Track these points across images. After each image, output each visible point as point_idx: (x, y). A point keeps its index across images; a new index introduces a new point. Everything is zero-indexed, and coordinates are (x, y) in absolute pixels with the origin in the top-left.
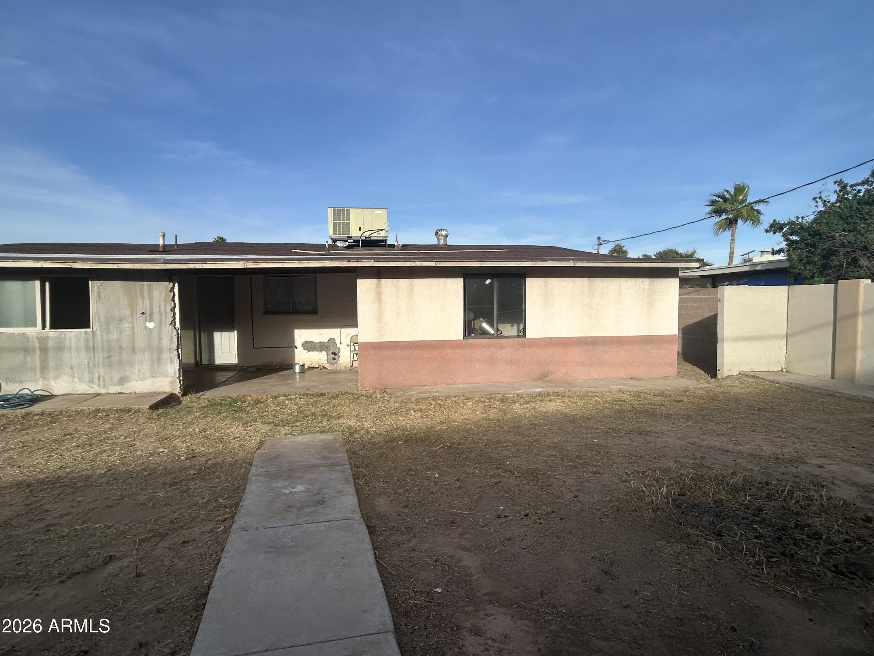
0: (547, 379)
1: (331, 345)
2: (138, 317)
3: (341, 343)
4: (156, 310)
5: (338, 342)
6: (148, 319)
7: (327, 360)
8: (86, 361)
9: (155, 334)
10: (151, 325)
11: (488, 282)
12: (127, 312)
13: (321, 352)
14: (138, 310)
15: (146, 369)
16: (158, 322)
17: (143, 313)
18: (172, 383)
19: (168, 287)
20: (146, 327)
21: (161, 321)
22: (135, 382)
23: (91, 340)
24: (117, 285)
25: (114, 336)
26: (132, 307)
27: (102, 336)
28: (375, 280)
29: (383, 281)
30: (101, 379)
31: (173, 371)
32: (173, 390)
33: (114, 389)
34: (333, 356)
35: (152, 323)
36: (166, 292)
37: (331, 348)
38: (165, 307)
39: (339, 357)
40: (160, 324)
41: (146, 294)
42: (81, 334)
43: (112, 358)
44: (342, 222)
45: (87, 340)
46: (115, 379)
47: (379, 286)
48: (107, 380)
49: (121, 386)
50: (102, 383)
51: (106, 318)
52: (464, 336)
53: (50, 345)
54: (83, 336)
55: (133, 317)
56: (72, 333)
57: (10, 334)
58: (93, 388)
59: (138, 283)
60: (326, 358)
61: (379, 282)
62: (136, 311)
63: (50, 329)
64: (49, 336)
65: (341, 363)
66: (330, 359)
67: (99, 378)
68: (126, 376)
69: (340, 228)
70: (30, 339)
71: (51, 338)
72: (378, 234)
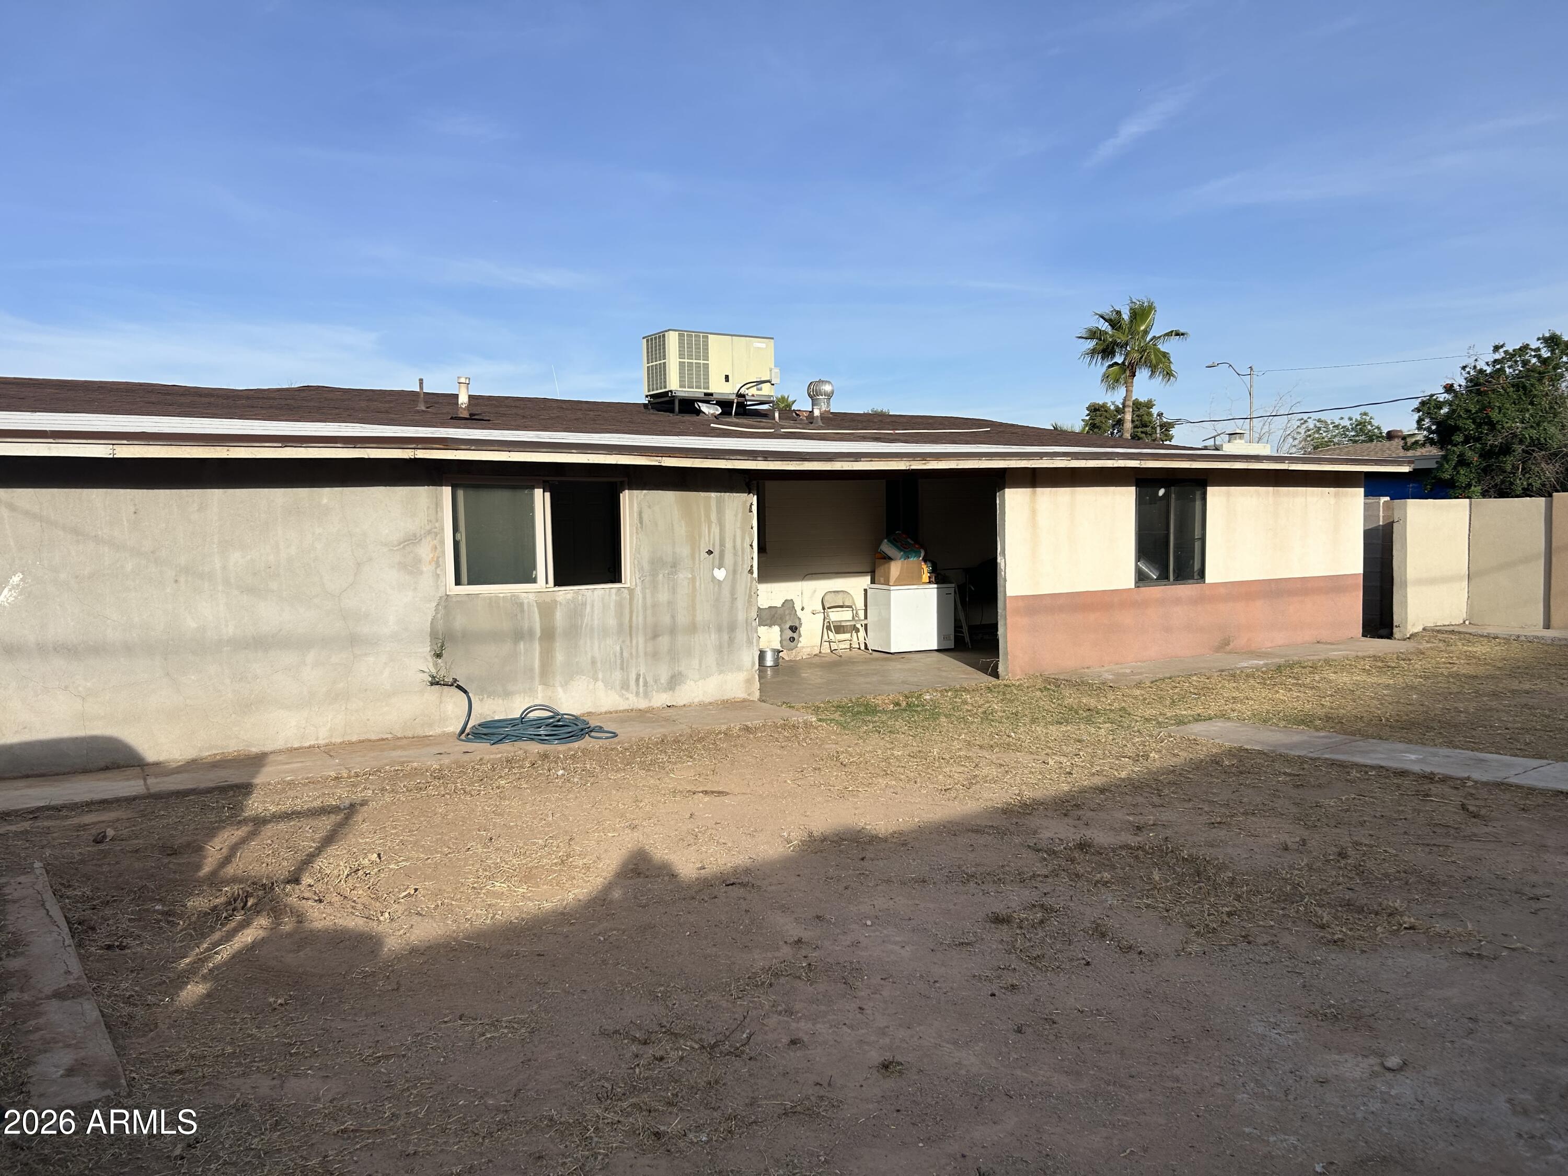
0: (1228, 648)
1: (787, 612)
2: (702, 559)
3: (803, 609)
4: (729, 545)
5: (798, 607)
6: (717, 562)
7: (781, 641)
8: (618, 648)
9: (726, 592)
10: (720, 574)
11: (1162, 492)
12: (684, 551)
13: (770, 626)
14: (702, 545)
15: (711, 659)
16: (731, 568)
17: (710, 552)
18: (749, 681)
19: (746, 501)
20: (713, 578)
21: (735, 564)
22: (692, 683)
23: (628, 606)
24: (669, 497)
25: (663, 596)
26: (693, 540)
27: (644, 598)
28: (1028, 489)
29: (1039, 490)
30: (641, 680)
31: (750, 659)
32: (749, 695)
33: (660, 699)
34: (790, 634)
35: (722, 569)
36: (743, 512)
37: (787, 618)
38: (743, 539)
39: (800, 636)
40: (735, 572)
41: (713, 516)
42: (610, 595)
43: (660, 638)
44: (694, 361)
45: (620, 605)
46: (664, 679)
48: (650, 680)
49: (671, 692)
50: (641, 690)
51: (652, 562)
52: (1136, 583)
53: (559, 617)
54: (614, 597)
55: (693, 558)
56: (596, 592)
57: (490, 598)
58: (628, 699)
59: (702, 494)
60: (780, 639)
61: (1035, 493)
62: (699, 547)
63: (555, 586)
64: (556, 601)
65: (803, 647)
66: (785, 640)
67: (637, 680)
68: (680, 673)
69: (690, 374)
70: (526, 607)
71: (560, 603)
72: (758, 390)
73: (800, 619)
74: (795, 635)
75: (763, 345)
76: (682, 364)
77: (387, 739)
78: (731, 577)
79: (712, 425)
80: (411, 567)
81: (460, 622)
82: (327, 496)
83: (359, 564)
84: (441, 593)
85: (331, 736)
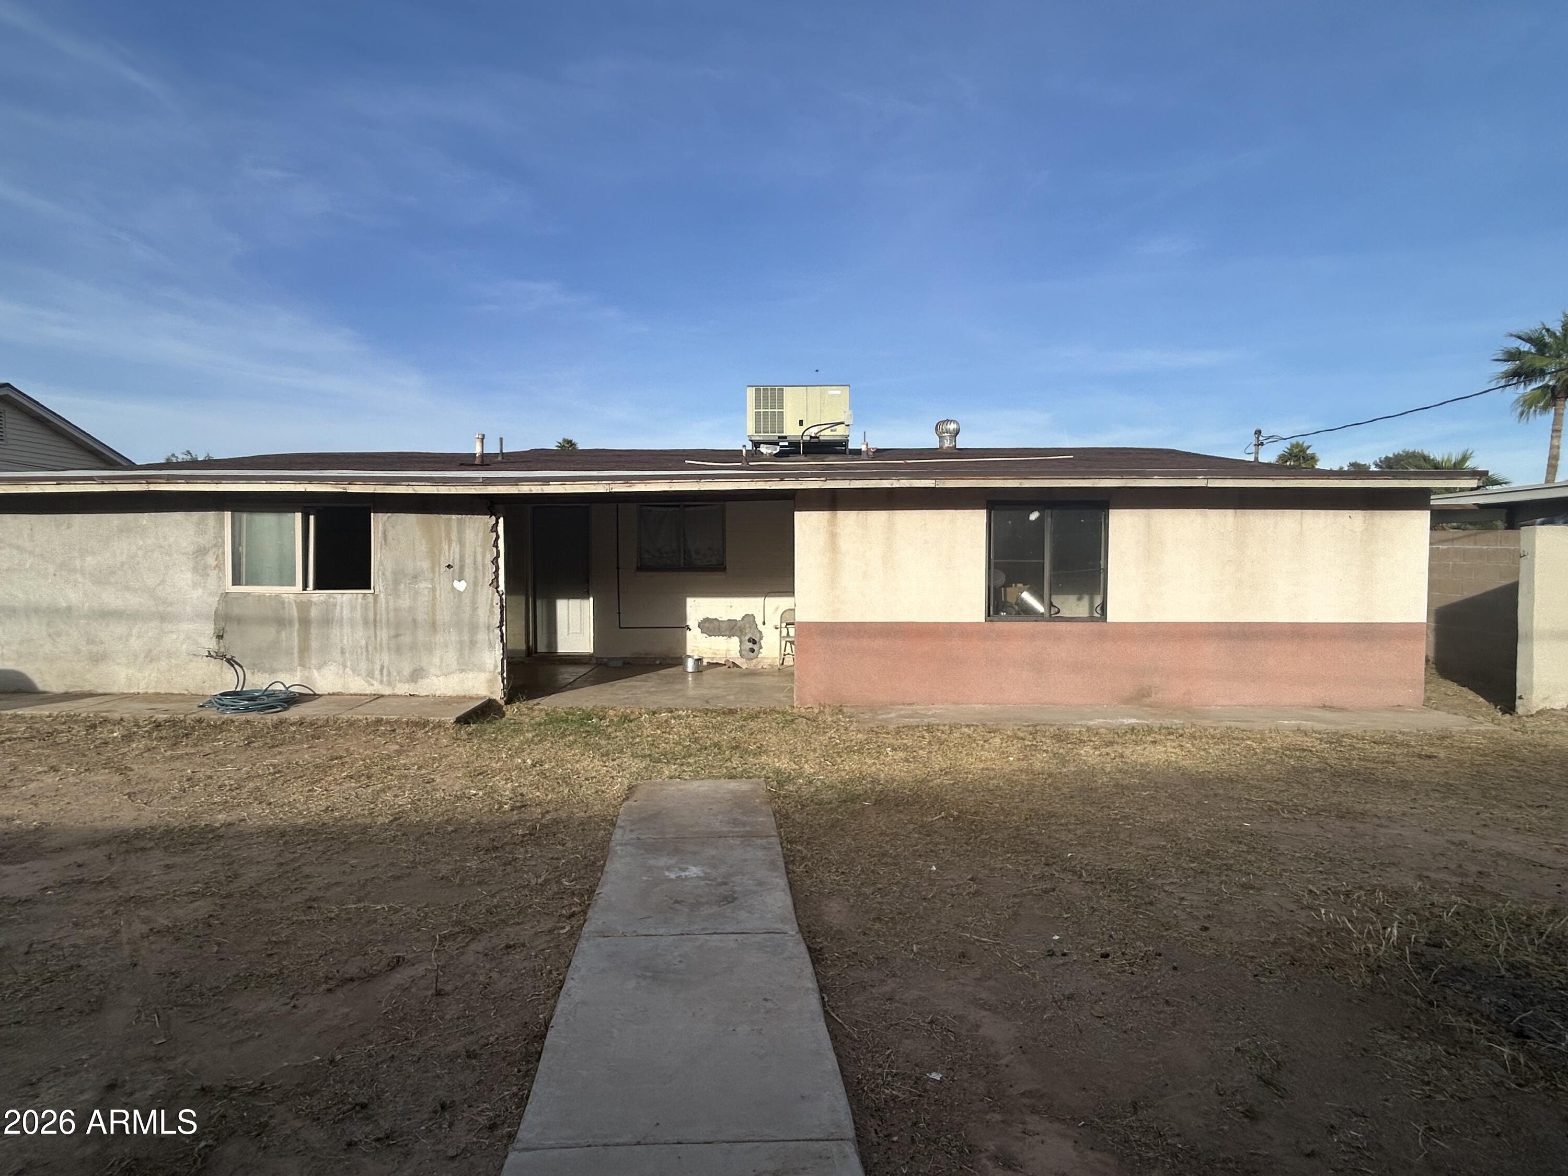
0: (1147, 701)
1: (747, 625)
2: (442, 572)
3: (764, 623)
4: (469, 561)
5: (759, 621)
6: (457, 576)
7: (740, 652)
8: (363, 642)
9: (467, 600)
10: (461, 586)
11: (1034, 516)
12: (425, 565)
13: (730, 637)
14: (442, 558)
15: (452, 657)
16: (471, 580)
17: (449, 566)
18: (491, 682)
19: (488, 523)
20: (453, 588)
21: (476, 577)
22: (434, 678)
23: (372, 609)
24: (411, 519)
25: (404, 602)
26: (433, 554)
27: (387, 602)
28: (825, 512)
29: (840, 514)
30: (385, 671)
31: (493, 662)
32: (492, 693)
33: (403, 689)
34: (751, 645)
35: (463, 582)
36: (484, 533)
37: (747, 631)
38: (484, 556)
39: (761, 647)
40: (475, 584)
41: (454, 536)
42: (357, 599)
43: (402, 637)
44: (769, 410)
45: (365, 608)
46: (406, 672)
47: (832, 523)
48: (394, 673)
49: (413, 684)
50: (385, 679)
51: (395, 573)
52: (988, 614)
53: (314, 613)
54: (360, 600)
55: (433, 571)
56: (345, 596)
57: (259, 596)
58: (373, 685)
59: (444, 516)
60: (739, 649)
61: (835, 517)
62: (439, 562)
63: (314, 589)
64: (311, 601)
65: (763, 658)
66: (745, 650)
67: (381, 670)
68: (422, 669)
69: (765, 422)
70: (286, 605)
71: (315, 604)
72: (832, 431)
73: (761, 633)
74: (756, 647)
75: (839, 392)
76: (757, 414)
78: (472, 588)
80: (201, 570)
81: (236, 611)
83: (166, 568)
84: (221, 591)
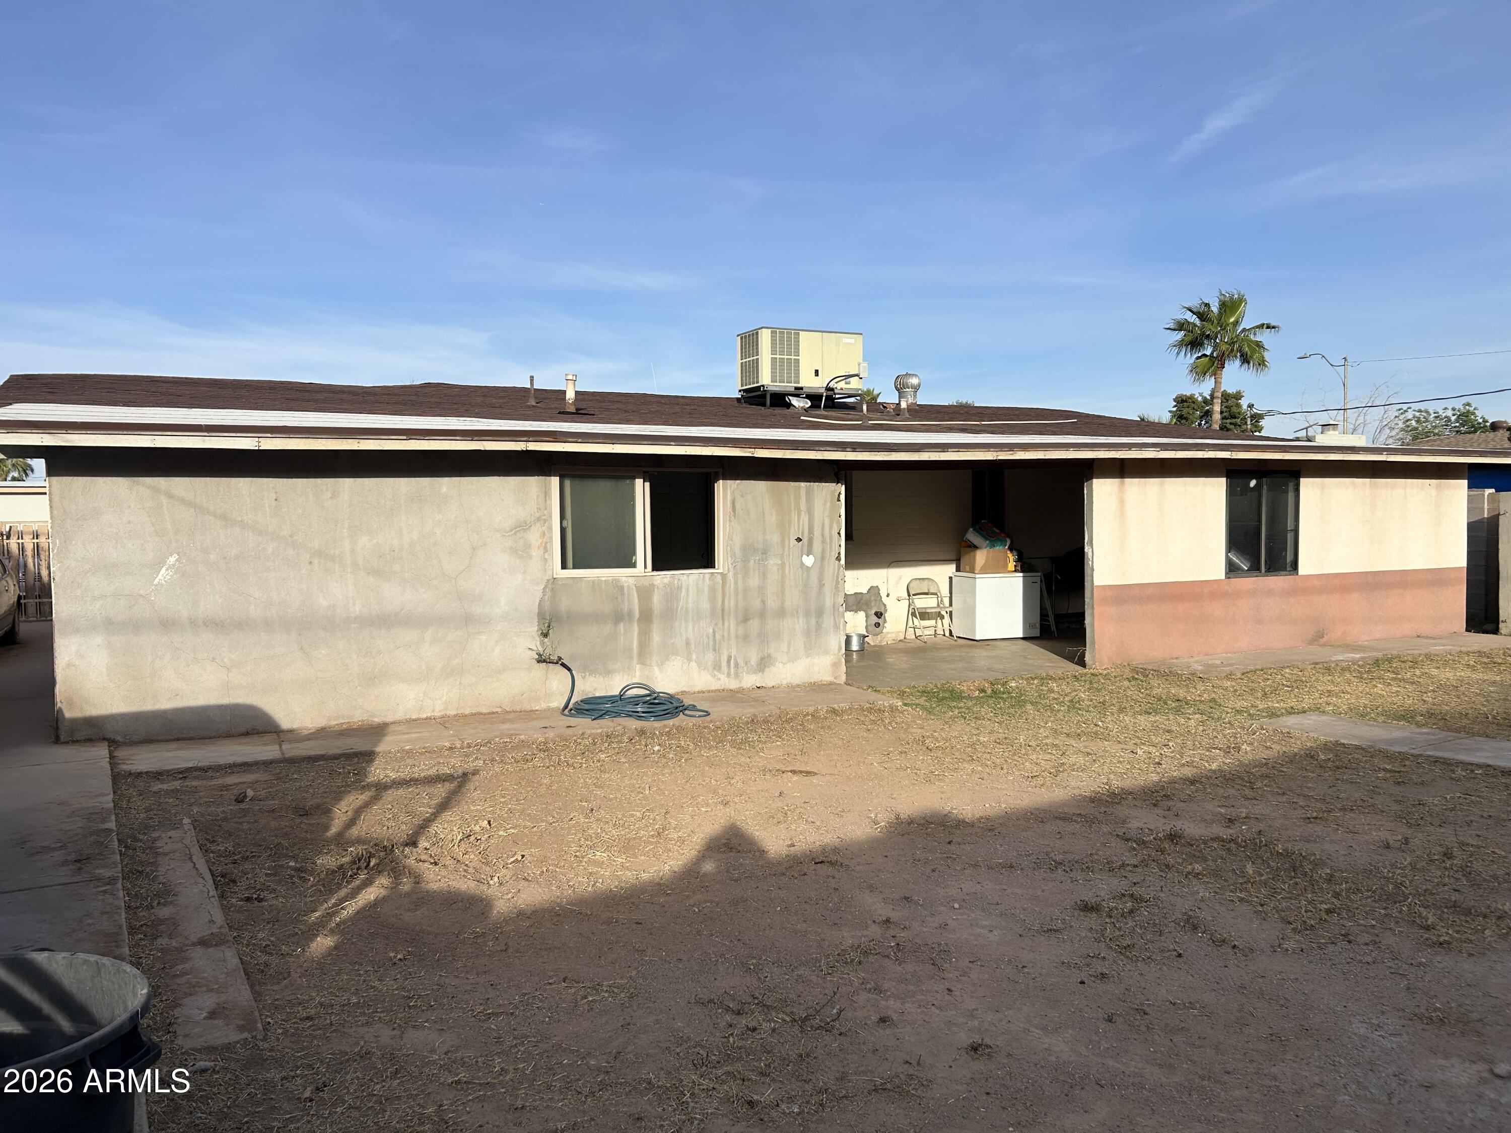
0: (1322, 641)
1: (873, 598)
2: (791, 545)
3: (888, 595)
4: (817, 533)
5: (883, 593)
6: (805, 549)
7: (866, 627)
8: (711, 630)
9: (814, 577)
10: (809, 561)
11: (1253, 483)
12: (774, 538)
13: (857, 612)
14: (792, 533)
15: (798, 641)
16: (819, 555)
17: (799, 540)
18: (835, 665)
19: (835, 490)
20: (802, 565)
21: (823, 551)
22: (781, 665)
23: (721, 590)
24: (761, 486)
25: (754, 582)
26: (783, 528)
27: (736, 583)
28: (1116, 480)
29: (1128, 481)
30: (732, 661)
31: (837, 643)
32: (835, 678)
33: (750, 680)
34: (876, 619)
35: (811, 556)
36: (831, 502)
37: (873, 604)
38: (831, 528)
39: (885, 621)
40: (823, 559)
41: (803, 504)
42: (704, 579)
43: (751, 622)
44: (786, 357)
45: (713, 590)
46: (754, 662)
48: (742, 664)
49: (760, 674)
50: (732, 670)
51: (744, 549)
52: (1226, 573)
53: (657, 600)
54: (707, 581)
55: (783, 546)
56: (691, 577)
57: (593, 582)
58: (719, 679)
59: (792, 484)
60: (865, 624)
61: (1123, 484)
62: (789, 535)
63: (653, 570)
64: (653, 585)
65: (888, 633)
66: (871, 625)
67: (729, 661)
68: (769, 656)
69: (782, 370)
70: (626, 590)
71: (657, 587)
72: (846, 383)
73: (885, 605)
74: (880, 621)
75: (852, 341)
76: (774, 360)
77: (497, 712)
78: (819, 563)
79: (802, 418)
80: (522, 552)
81: (565, 604)
82: (446, 485)
83: (474, 549)
84: (548, 576)
85: (446, 709)
